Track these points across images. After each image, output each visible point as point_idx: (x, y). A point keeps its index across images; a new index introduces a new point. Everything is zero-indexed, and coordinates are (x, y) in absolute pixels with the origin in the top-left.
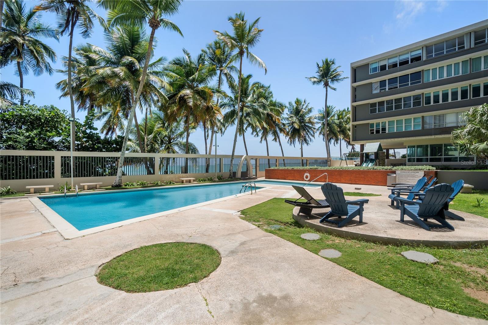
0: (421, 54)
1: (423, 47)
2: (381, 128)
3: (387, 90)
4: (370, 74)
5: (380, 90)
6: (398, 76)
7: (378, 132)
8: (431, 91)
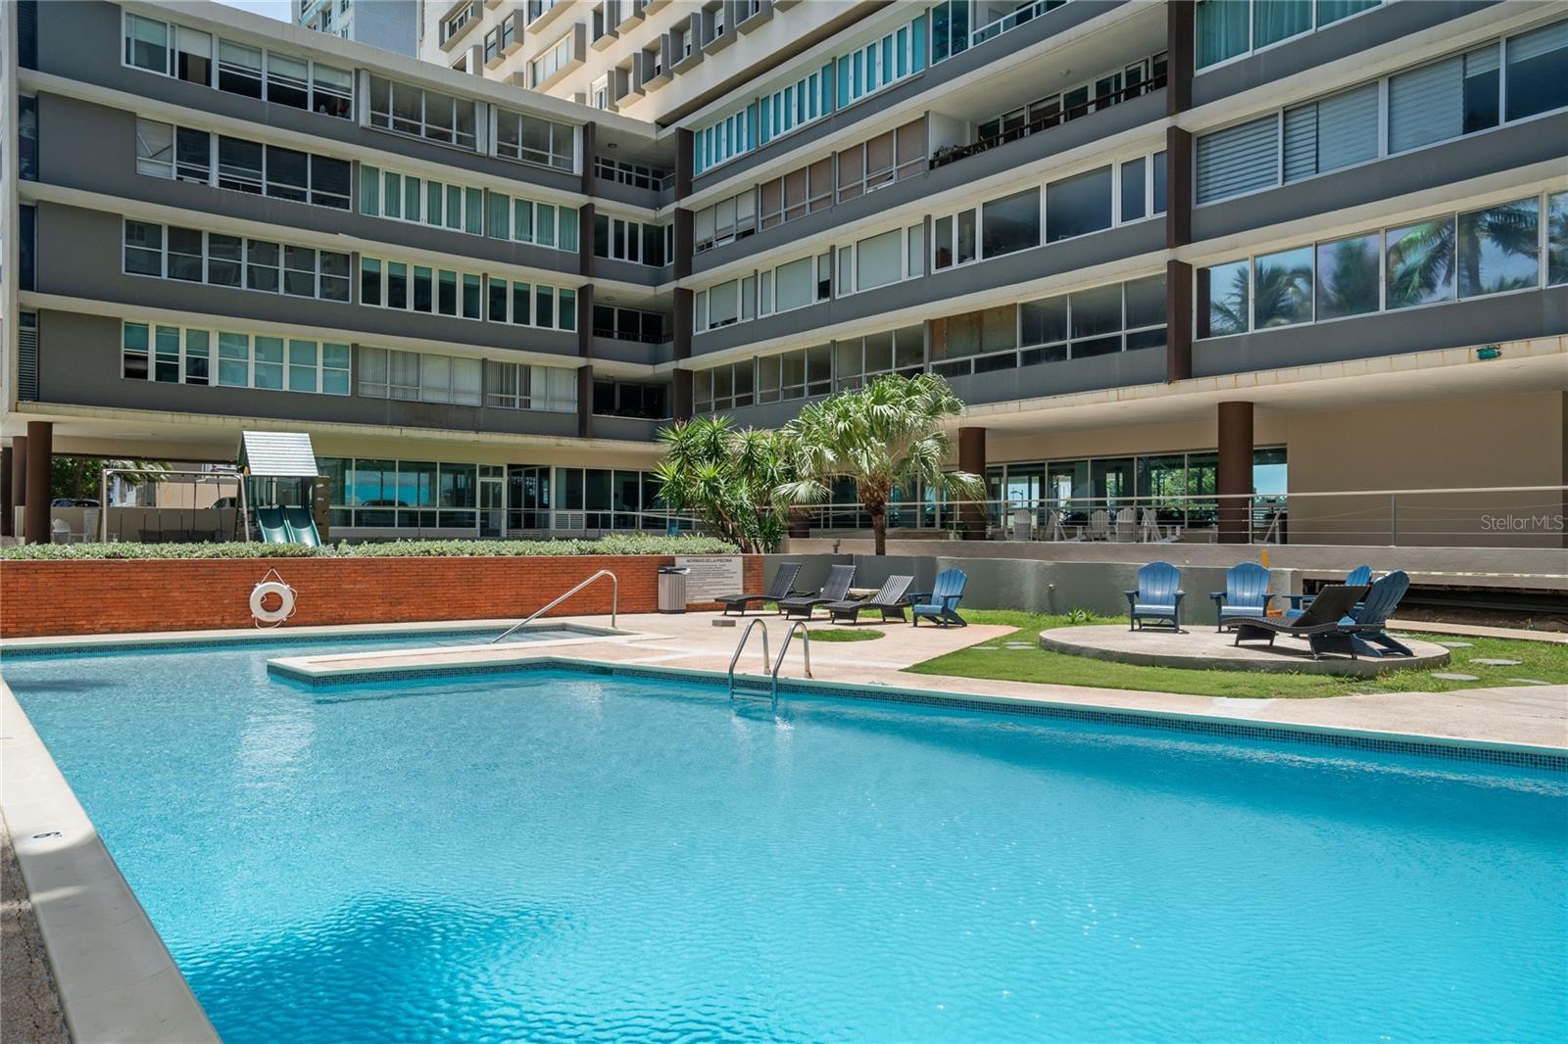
0: (353, 95)
1: (357, 71)
2: (183, 355)
3: (214, 182)
4: (123, 63)
5: (180, 171)
6: (265, 142)
7: (167, 371)
8: (384, 256)
